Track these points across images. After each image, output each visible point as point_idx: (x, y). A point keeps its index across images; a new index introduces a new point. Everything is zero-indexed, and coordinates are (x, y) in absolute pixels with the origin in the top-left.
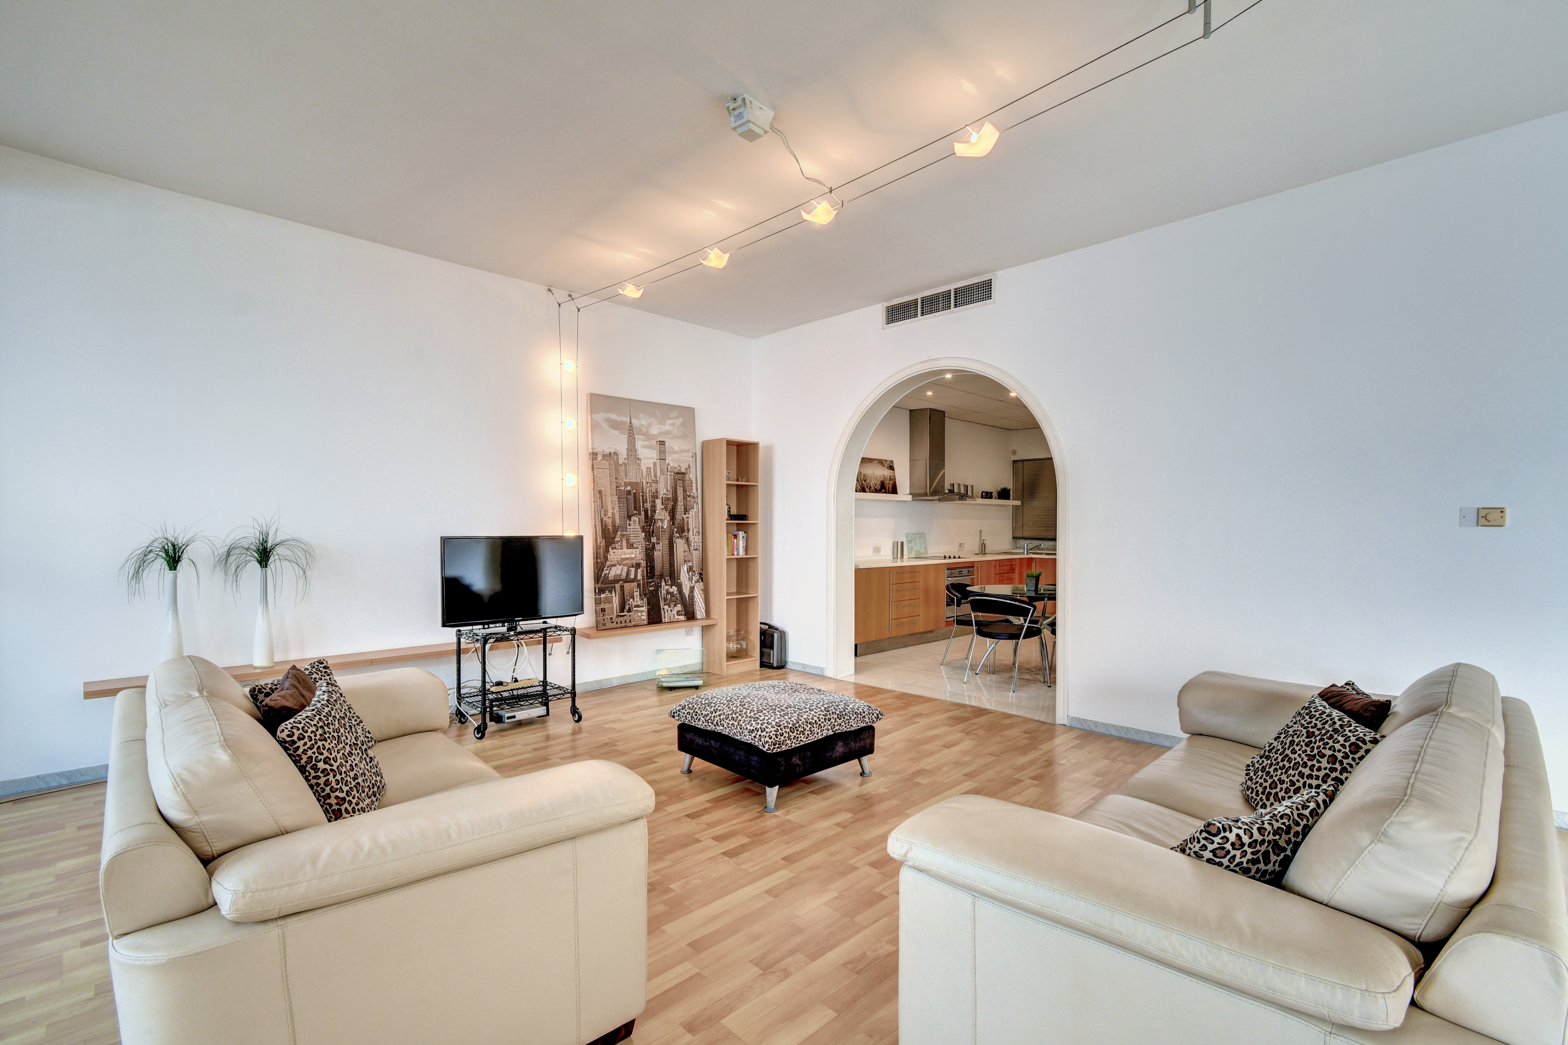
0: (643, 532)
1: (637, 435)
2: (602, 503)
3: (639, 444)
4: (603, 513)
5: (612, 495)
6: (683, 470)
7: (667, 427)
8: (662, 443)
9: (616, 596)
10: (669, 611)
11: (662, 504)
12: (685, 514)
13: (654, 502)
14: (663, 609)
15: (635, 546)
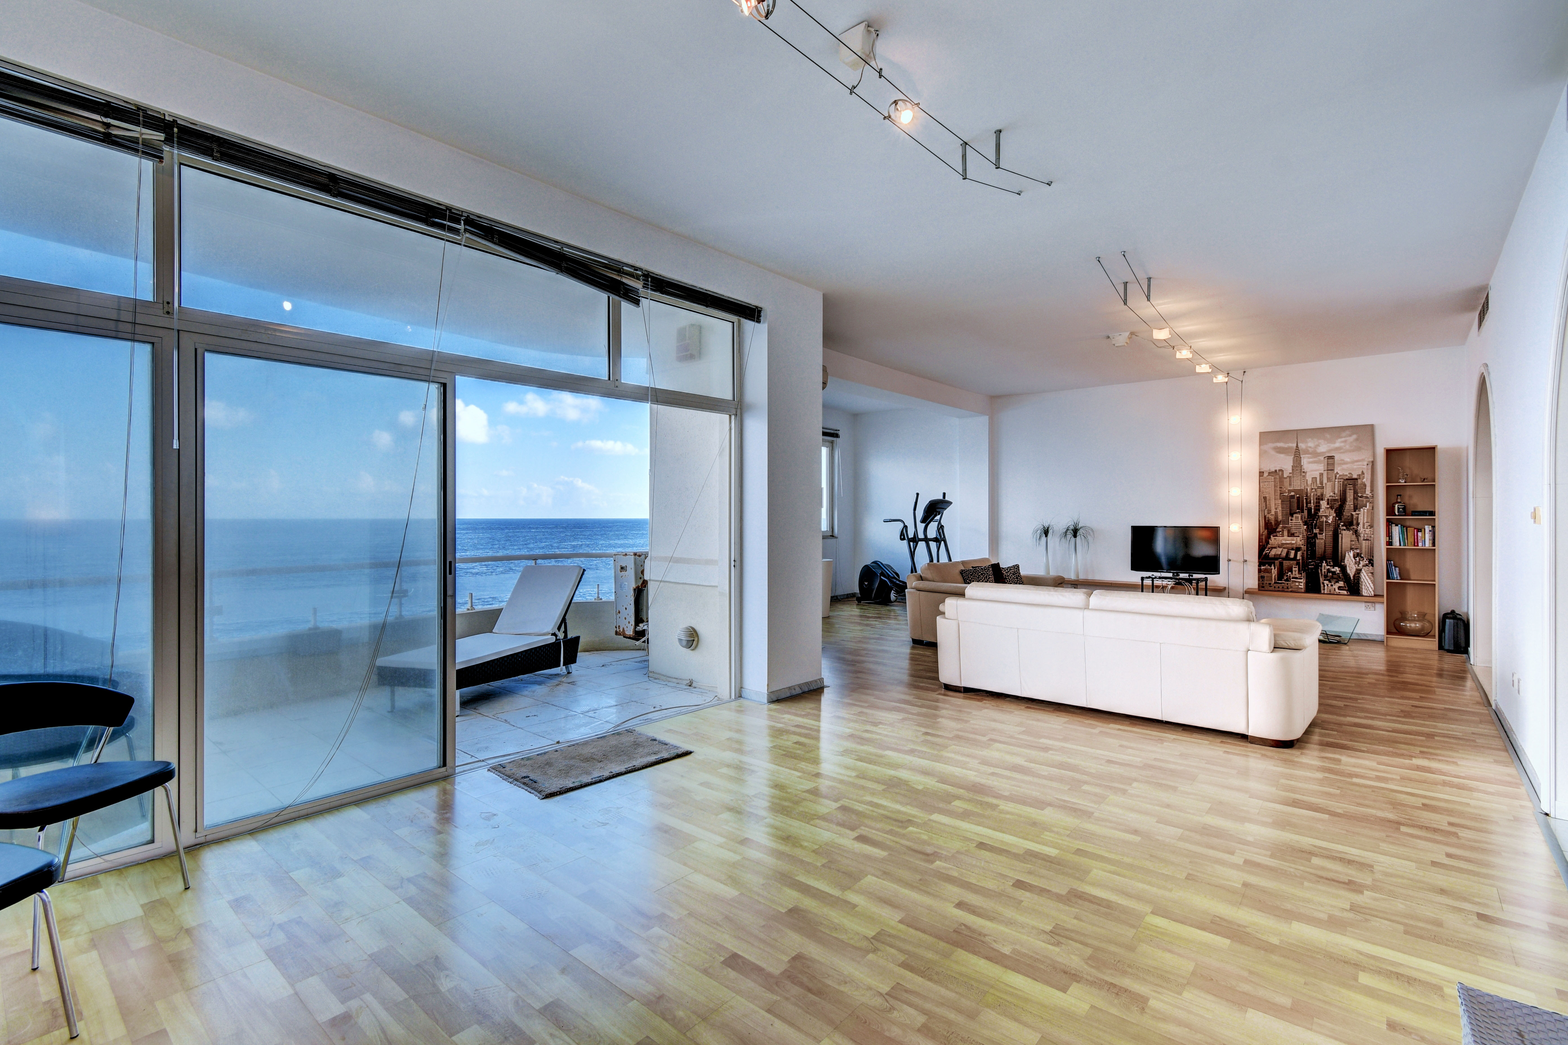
0: (1305, 525)
1: (1303, 454)
2: (1266, 505)
3: (1305, 461)
4: (1266, 512)
5: (1275, 499)
6: (1355, 476)
7: (1337, 445)
8: (1331, 458)
9: (1275, 569)
10: (1329, 585)
11: (1328, 504)
12: (1355, 511)
13: (1319, 503)
14: (1323, 583)
15: (1296, 535)
